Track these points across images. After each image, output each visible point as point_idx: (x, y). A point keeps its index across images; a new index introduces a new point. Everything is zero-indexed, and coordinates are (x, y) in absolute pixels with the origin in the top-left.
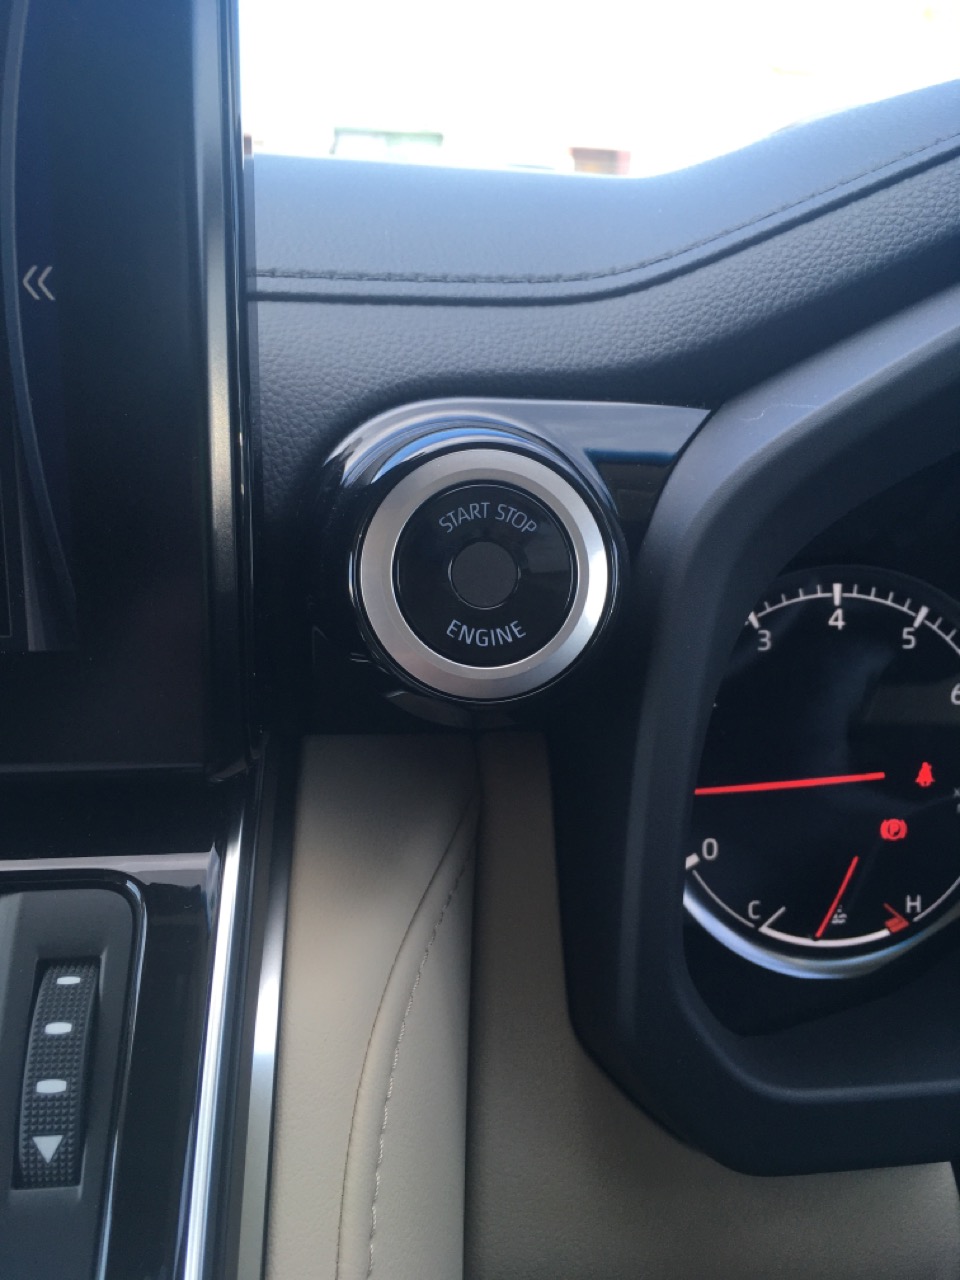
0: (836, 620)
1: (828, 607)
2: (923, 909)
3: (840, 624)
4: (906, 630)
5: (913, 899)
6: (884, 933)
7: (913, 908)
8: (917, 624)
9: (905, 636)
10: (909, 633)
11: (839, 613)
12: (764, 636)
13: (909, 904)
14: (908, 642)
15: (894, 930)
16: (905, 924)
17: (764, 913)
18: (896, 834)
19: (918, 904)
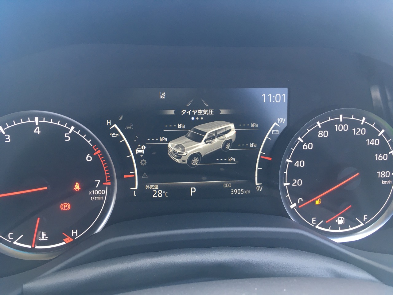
0: (37, 130)
1: (33, 126)
2: (78, 235)
3: (39, 132)
4: (66, 134)
5: (75, 231)
6: (64, 243)
7: (75, 234)
8: (70, 132)
9: (66, 136)
10: (67, 135)
11: (38, 128)
12: (7, 137)
13: (73, 233)
14: (67, 138)
15: (67, 242)
16: (72, 240)
17: (15, 237)
18: (66, 208)
19: (76, 233)
